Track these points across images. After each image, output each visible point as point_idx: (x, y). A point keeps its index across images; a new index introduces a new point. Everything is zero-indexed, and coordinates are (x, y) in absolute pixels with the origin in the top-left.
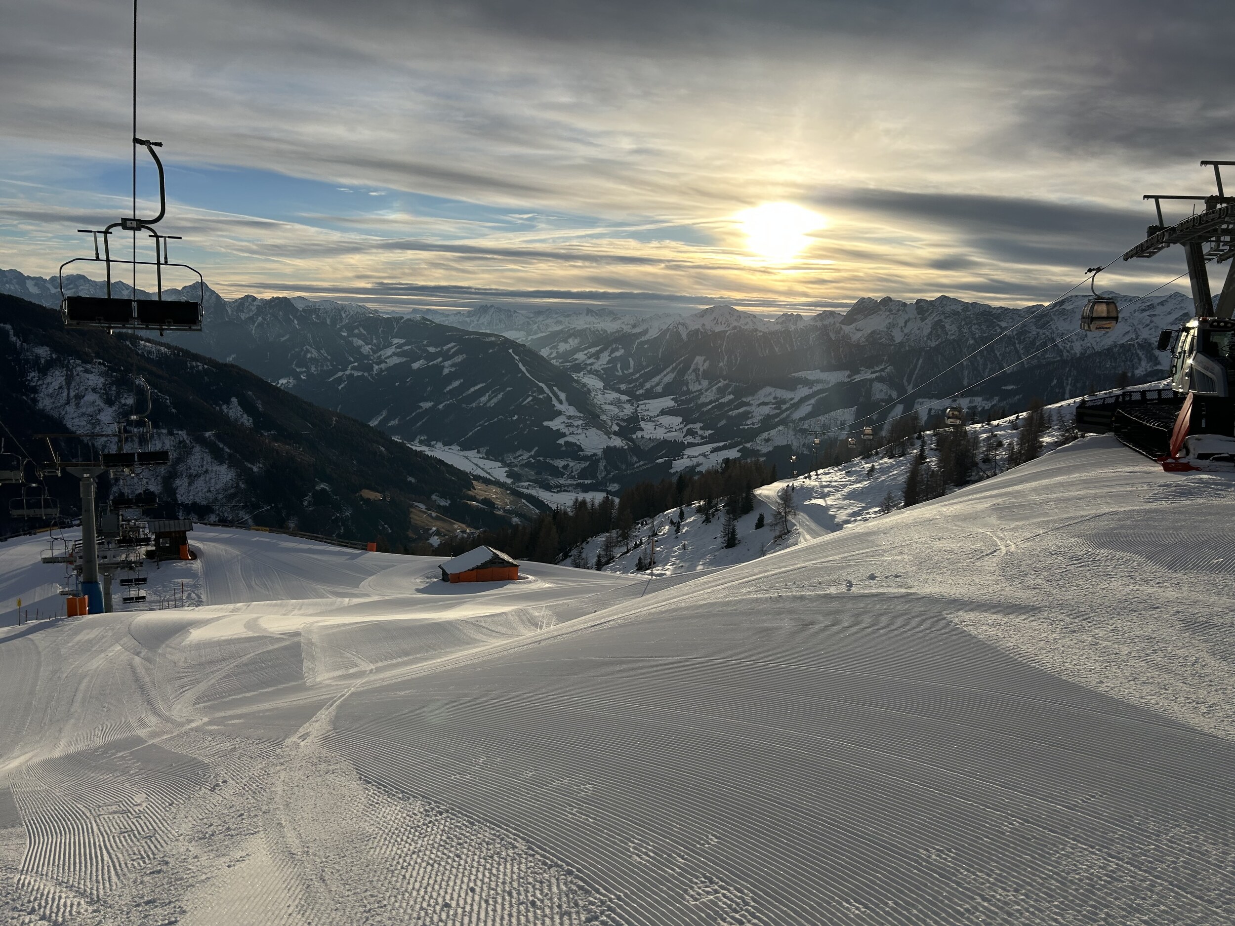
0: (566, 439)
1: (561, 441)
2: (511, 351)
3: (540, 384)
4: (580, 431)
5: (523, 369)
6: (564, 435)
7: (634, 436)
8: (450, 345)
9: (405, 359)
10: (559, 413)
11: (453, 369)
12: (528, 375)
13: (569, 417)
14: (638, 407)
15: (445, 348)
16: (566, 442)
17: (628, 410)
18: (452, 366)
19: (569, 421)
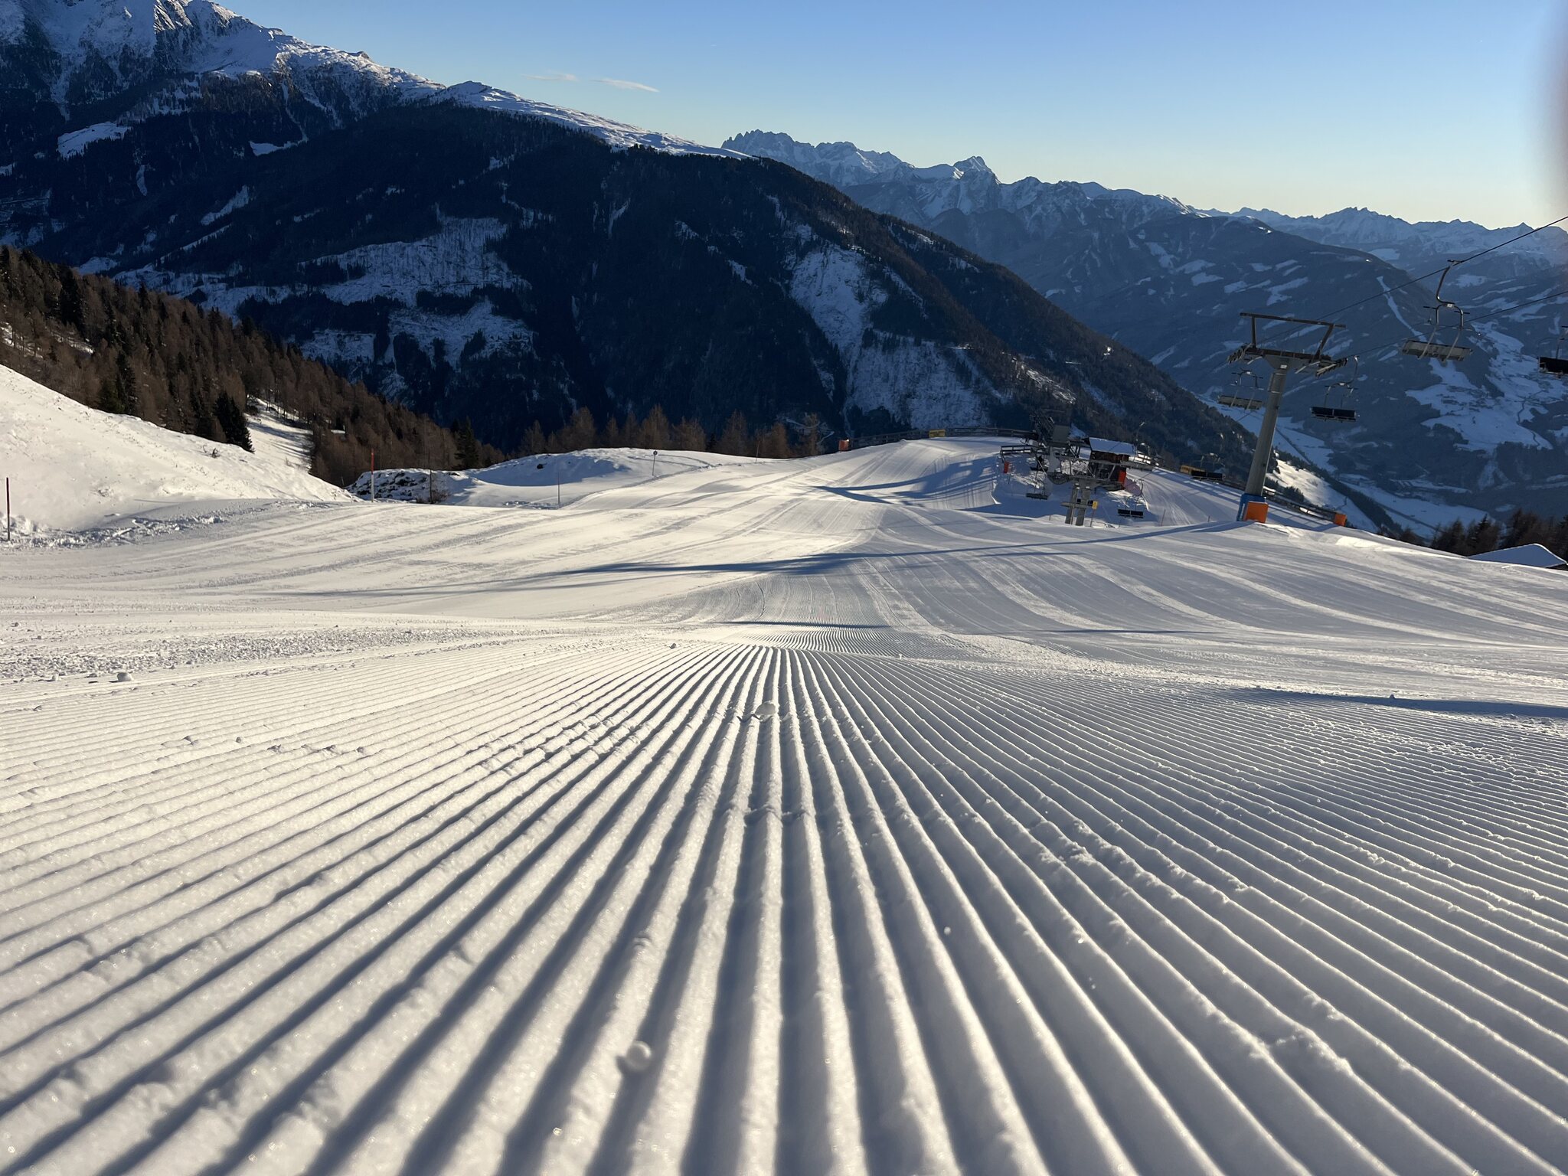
0: (1438, 421)
1: (1430, 423)
2: (1380, 279)
3: (1416, 333)
4: (1465, 411)
5: (1394, 306)
6: (1437, 414)
7: (1558, 434)
8: (1286, 264)
9: (1217, 278)
10: (1438, 380)
11: (1284, 298)
12: (1399, 317)
13: (1454, 389)
15: (1279, 266)
16: (1439, 428)
18: (1283, 293)
19: (1451, 394)
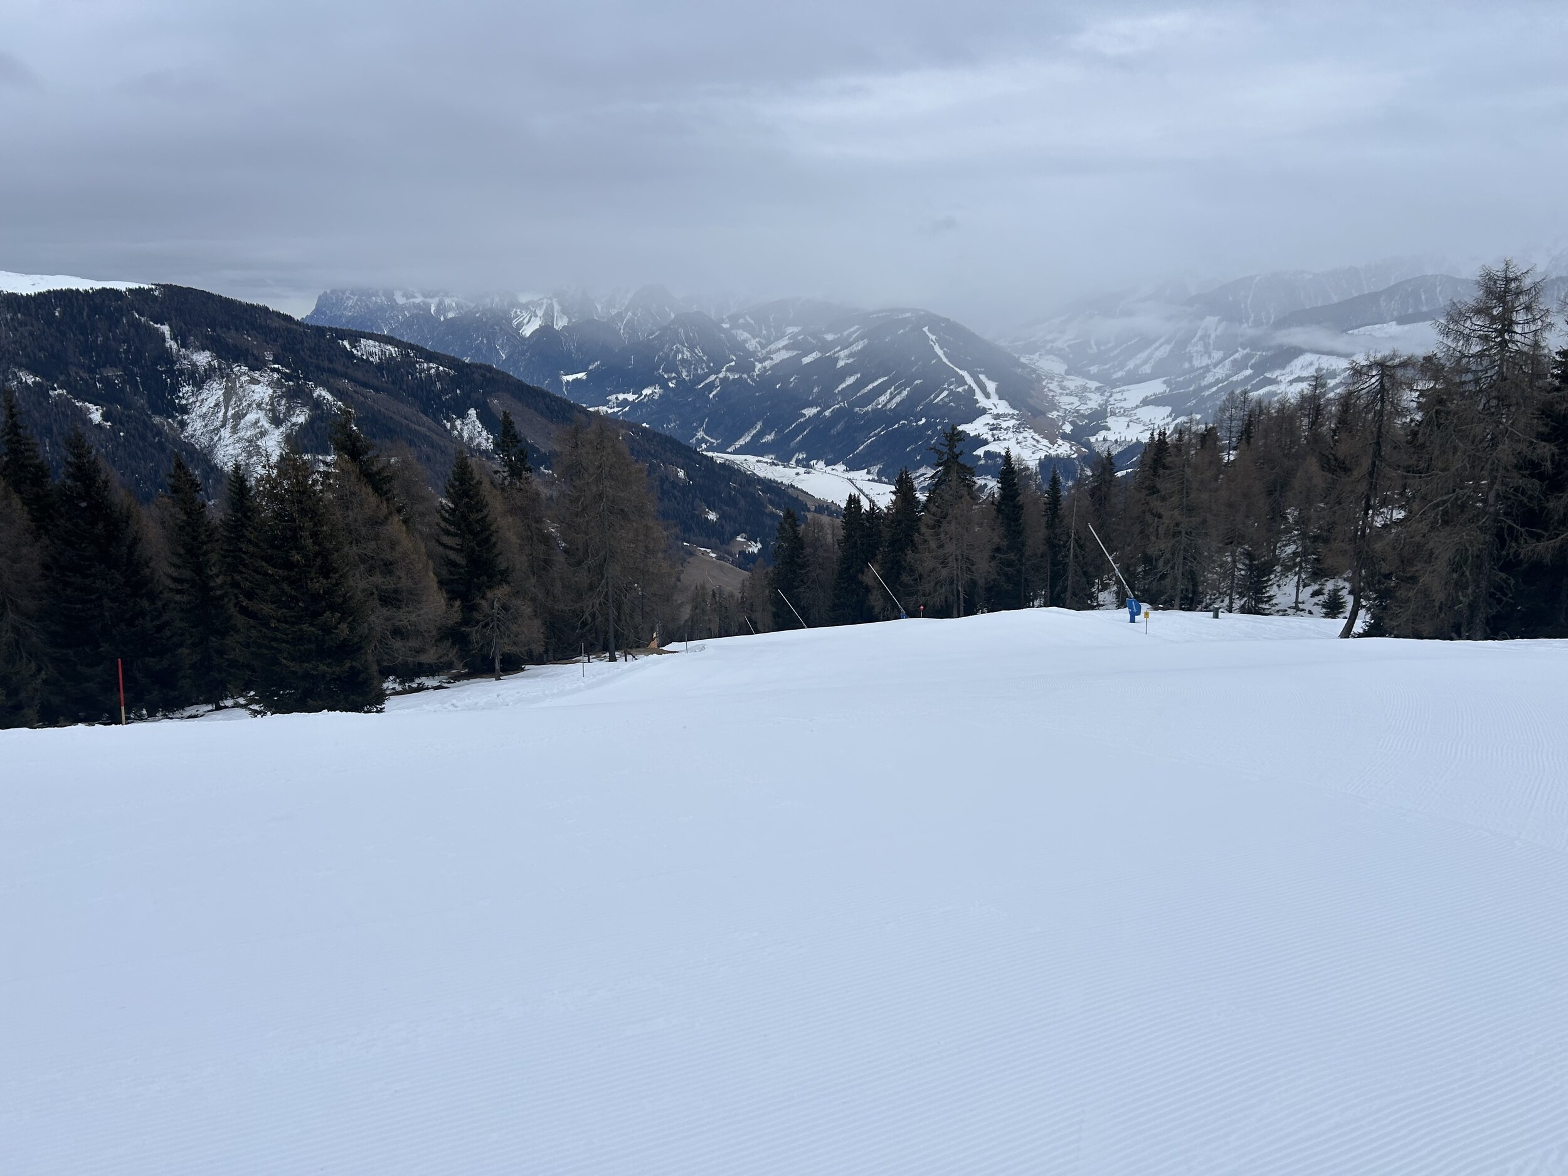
0: (986, 448)
1: (980, 452)
2: (926, 329)
3: (961, 372)
4: (1010, 434)
5: (940, 353)
6: (985, 442)
7: (1093, 439)
8: (852, 329)
9: (795, 353)
10: (983, 411)
11: (850, 361)
12: (945, 360)
13: (997, 417)
14: (1111, 396)
15: (845, 333)
16: (987, 453)
17: (1094, 402)
18: (849, 357)
19: (995, 422)
